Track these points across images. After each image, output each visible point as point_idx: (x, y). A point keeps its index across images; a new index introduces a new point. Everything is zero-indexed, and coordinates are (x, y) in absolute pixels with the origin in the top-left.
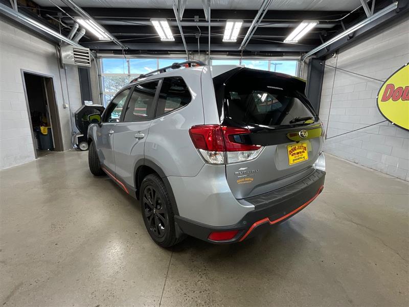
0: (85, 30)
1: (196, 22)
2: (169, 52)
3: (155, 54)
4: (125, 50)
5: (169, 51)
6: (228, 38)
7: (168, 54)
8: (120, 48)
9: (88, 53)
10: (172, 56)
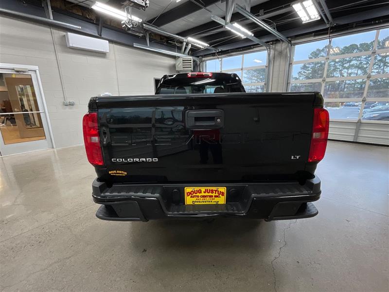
0: (190, 45)
1: (262, 15)
2: (252, 47)
3: (241, 51)
4: (217, 53)
5: (252, 45)
6: (308, 19)
7: (251, 48)
8: (214, 52)
9: (191, 61)
10: (255, 49)
